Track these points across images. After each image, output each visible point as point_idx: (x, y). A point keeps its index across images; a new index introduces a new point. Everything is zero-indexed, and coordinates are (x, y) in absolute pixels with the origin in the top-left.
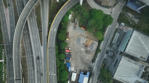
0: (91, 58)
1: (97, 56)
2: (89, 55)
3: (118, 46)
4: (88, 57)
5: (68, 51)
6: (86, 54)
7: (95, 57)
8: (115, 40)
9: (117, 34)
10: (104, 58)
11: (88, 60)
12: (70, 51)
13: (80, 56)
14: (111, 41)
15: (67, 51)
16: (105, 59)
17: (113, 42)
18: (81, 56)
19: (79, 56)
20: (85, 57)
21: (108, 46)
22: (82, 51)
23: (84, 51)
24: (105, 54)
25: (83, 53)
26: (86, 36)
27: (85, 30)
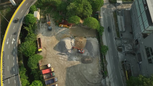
0: (98, 69)
1: (106, 61)
2: (91, 65)
3: (132, 33)
4: (90, 69)
5: (47, 71)
6: (84, 66)
7: (103, 64)
8: (122, 25)
9: (119, 17)
10: (120, 60)
11: (92, 75)
12: (51, 70)
13: (74, 74)
14: (116, 30)
15: (44, 72)
16: (123, 62)
17: (120, 30)
18: (76, 73)
19: (72, 74)
21: (116, 39)
22: (74, 63)
23: (78, 62)
24: (118, 53)
25: (78, 65)
26: (73, 35)
27: (67, 28)
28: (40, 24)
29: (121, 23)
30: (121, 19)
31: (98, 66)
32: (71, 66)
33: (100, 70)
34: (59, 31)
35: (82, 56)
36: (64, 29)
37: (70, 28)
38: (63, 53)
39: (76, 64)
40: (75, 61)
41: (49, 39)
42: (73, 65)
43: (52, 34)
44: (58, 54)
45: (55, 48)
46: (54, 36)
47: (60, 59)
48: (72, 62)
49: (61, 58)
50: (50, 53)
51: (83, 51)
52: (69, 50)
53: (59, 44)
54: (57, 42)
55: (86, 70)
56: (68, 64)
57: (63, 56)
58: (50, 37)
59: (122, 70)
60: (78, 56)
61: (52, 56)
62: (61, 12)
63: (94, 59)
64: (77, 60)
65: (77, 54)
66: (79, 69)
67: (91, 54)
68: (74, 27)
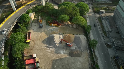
0: (87, 63)
1: (96, 56)
4: (79, 63)
5: (31, 61)
6: (72, 59)
7: (93, 58)
8: (107, 27)
10: (111, 56)
12: (35, 60)
13: (61, 67)
14: (103, 30)
15: (27, 62)
16: (114, 57)
17: (107, 30)
18: (63, 66)
19: (58, 66)
20: (73, 65)
21: (103, 37)
22: (62, 56)
23: (66, 55)
24: (108, 49)
25: (65, 58)
26: (62, 32)
27: (57, 27)
28: (33, 23)
29: (107, 25)
30: (106, 22)
31: (88, 60)
32: (58, 58)
33: (90, 64)
34: (49, 29)
35: (70, 49)
36: (54, 27)
37: (59, 27)
38: (51, 47)
39: (64, 57)
40: (62, 54)
41: (39, 34)
42: (60, 58)
43: (42, 30)
44: (45, 47)
45: (43, 42)
46: (43, 32)
47: (46, 52)
48: (59, 55)
49: (48, 51)
50: (38, 45)
51: (71, 44)
52: (57, 43)
53: (48, 38)
54: (46, 37)
55: (74, 63)
56: (55, 57)
57: (50, 49)
58: (40, 33)
59: (115, 66)
60: (66, 49)
61: (39, 49)
62: (52, 16)
63: (82, 53)
64: (64, 53)
65: (65, 47)
66: (66, 63)
67: (80, 48)
68: (63, 27)
